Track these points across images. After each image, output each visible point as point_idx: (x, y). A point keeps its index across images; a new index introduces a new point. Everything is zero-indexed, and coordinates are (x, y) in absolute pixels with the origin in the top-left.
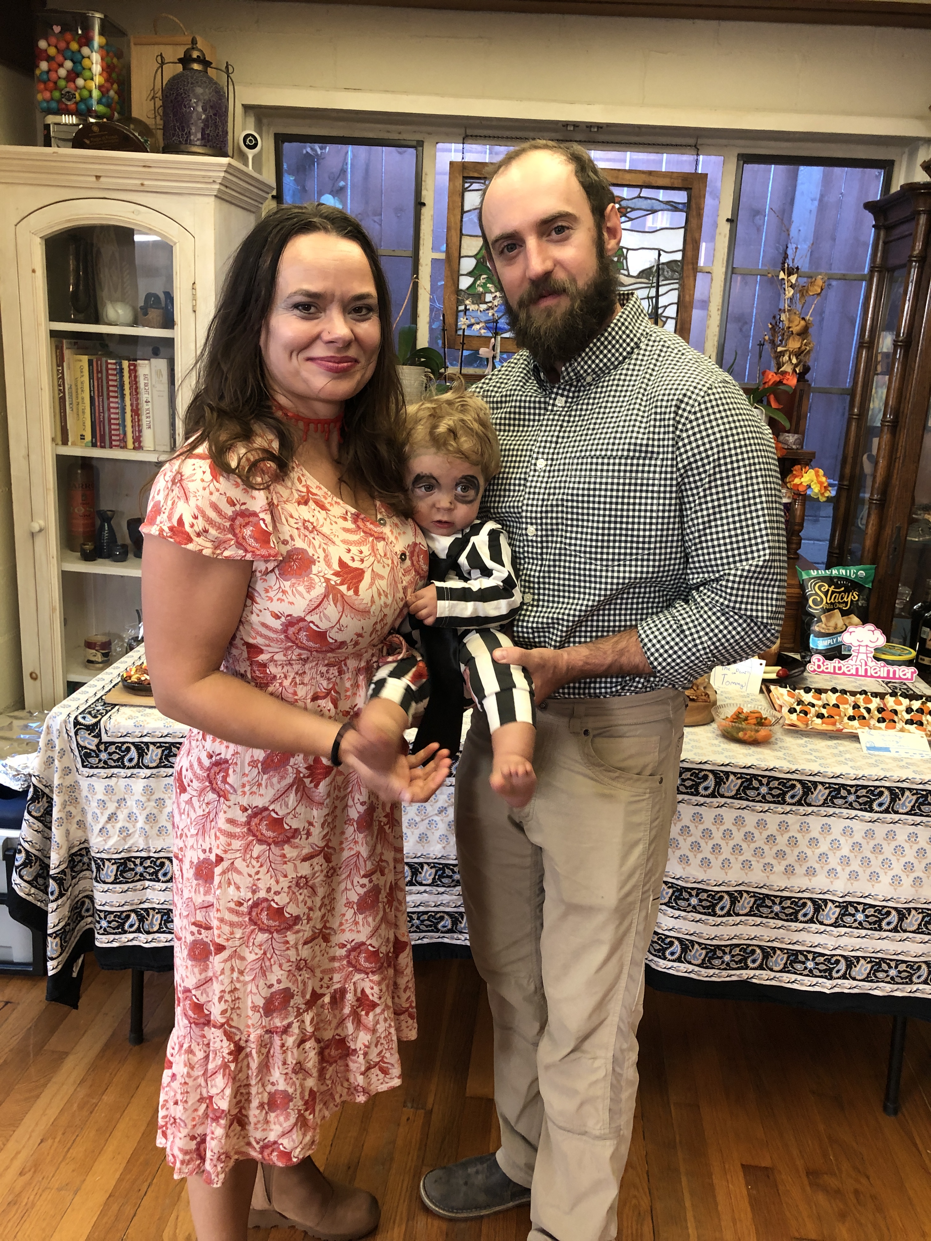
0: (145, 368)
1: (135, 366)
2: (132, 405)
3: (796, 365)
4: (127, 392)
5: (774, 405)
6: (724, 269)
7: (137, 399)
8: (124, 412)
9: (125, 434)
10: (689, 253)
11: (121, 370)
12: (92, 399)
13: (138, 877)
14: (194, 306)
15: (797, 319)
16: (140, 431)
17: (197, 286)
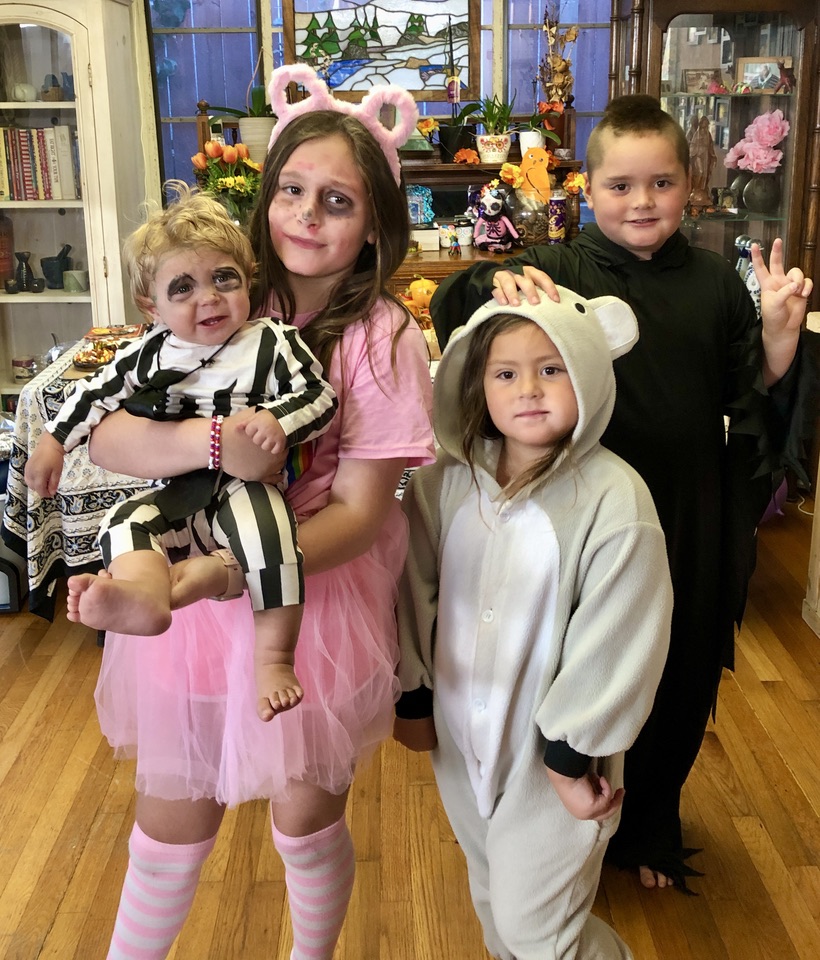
0: (50, 134)
1: (43, 133)
2: (41, 164)
3: (562, 96)
4: (37, 154)
5: (548, 128)
6: (502, 26)
7: (46, 159)
8: (35, 171)
9: (37, 188)
10: (474, 16)
11: (31, 136)
12: (8, 162)
13: (100, 506)
14: (90, 82)
15: (558, 61)
16: (50, 185)
17: (92, 66)
